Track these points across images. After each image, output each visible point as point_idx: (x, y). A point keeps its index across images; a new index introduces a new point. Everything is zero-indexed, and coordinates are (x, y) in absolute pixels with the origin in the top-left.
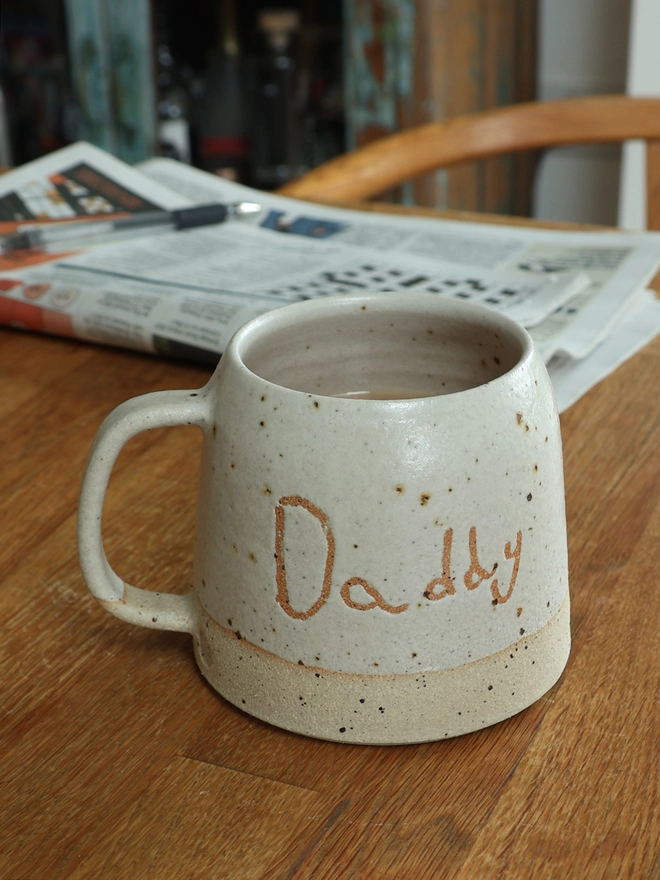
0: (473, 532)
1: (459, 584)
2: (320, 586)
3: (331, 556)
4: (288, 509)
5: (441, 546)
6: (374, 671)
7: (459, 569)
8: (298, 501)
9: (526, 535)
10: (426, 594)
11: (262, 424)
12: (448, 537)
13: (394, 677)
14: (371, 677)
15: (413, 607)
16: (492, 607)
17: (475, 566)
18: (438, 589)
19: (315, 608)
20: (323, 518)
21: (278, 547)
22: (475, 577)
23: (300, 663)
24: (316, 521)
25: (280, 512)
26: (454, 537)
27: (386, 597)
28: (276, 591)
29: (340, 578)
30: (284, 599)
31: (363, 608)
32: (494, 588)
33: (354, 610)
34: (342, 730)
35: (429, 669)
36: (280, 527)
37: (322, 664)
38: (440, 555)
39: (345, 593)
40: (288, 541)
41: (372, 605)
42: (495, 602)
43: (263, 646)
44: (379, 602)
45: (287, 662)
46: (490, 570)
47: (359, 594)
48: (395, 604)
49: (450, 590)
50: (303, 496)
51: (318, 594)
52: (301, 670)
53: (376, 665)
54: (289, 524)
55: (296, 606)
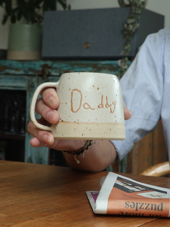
0: (107, 97)
1: (104, 106)
2: (79, 105)
3: (81, 99)
4: (74, 92)
5: (101, 98)
6: (89, 122)
7: (104, 103)
8: (76, 90)
9: (116, 102)
10: (98, 107)
11: (69, 78)
12: (102, 96)
13: (93, 123)
14: (88, 123)
15: (96, 109)
16: (110, 112)
17: (107, 104)
18: (101, 106)
19: (78, 110)
20: (80, 92)
21: (71, 99)
22: (107, 106)
23: (75, 122)
24: (79, 93)
25: (72, 93)
26: (103, 97)
27: (91, 107)
28: (71, 108)
29: (83, 103)
30: (72, 110)
31: (87, 109)
32: (111, 109)
33: (85, 109)
34: (82, 135)
35: (99, 122)
36: (72, 95)
37: (79, 121)
38: (101, 100)
39: (84, 106)
40: (73, 98)
41: (88, 108)
42: (111, 112)
43: (68, 121)
44: (90, 108)
45: (72, 122)
46: (110, 105)
47: (86, 106)
48: (93, 108)
49: (103, 107)
50: (76, 88)
51: (79, 107)
52: (75, 123)
53: (89, 120)
54: (74, 94)
55: (74, 110)
